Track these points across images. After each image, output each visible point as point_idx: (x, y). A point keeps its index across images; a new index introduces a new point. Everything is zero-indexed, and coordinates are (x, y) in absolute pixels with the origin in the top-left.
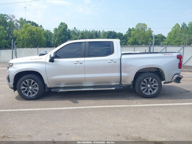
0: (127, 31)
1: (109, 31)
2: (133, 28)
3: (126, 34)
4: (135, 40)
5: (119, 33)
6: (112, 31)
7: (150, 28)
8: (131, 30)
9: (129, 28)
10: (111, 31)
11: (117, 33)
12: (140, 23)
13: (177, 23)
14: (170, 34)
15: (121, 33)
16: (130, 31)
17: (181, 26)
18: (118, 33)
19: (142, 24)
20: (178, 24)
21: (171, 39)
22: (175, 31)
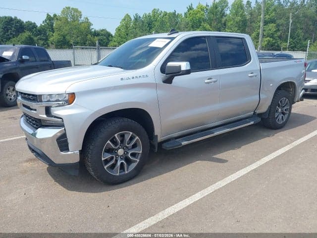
0: (44, 20)
1: (6, 17)
2: (55, 15)
3: (43, 24)
4: (64, 37)
5: (29, 22)
6: (13, 17)
7: (87, 18)
8: (53, 19)
9: (48, 14)
10: (11, 18)
11: (23, 22)
12: (69, 8)
13: (127, 14)
14: (119, 30)
15: (33, 22)
16: (50, 20)
17: (133, 18)
18: (26, 22)
19: (73, 9)
20: (129, 14)
21: (122, 37)
22: (126, 26)
